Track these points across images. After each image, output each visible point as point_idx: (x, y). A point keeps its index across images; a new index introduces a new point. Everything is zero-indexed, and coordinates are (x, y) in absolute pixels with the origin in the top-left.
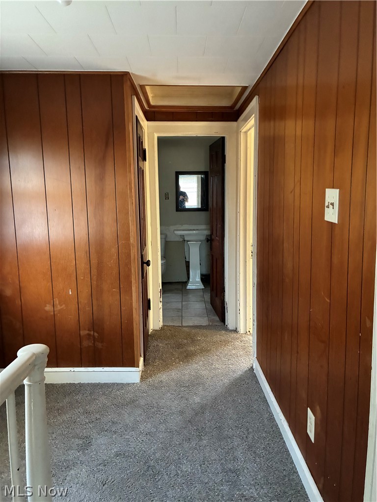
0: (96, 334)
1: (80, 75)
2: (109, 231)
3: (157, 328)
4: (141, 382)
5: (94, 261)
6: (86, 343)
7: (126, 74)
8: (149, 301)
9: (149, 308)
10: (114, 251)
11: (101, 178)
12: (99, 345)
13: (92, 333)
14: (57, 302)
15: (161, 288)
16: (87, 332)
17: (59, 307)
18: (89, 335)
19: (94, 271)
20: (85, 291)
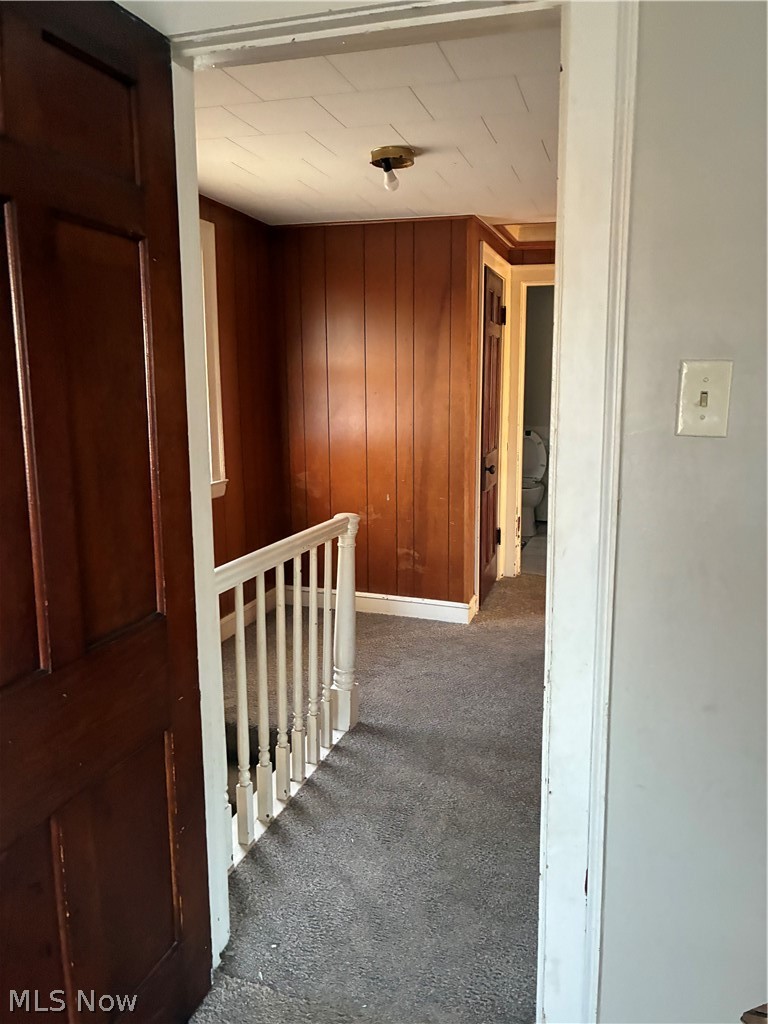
0: (416, 554)
1: (414, 223)
2: (439, 420)
3: (510, 574)
4: (471, 624)
5: (419, 459)
6: (403, 566)
7: (472, 218)
8: (499, 531)
9: (499, 542)
10: (444, 447)
11: (432, 353)
12: (420, 569)
13: (412, 552)
14: (371, 509)
15: (519, 515)
16: (406, 550)
17: (373, 516)
18: (408, 554)
19: (418, 475)
20: (406, 499)
